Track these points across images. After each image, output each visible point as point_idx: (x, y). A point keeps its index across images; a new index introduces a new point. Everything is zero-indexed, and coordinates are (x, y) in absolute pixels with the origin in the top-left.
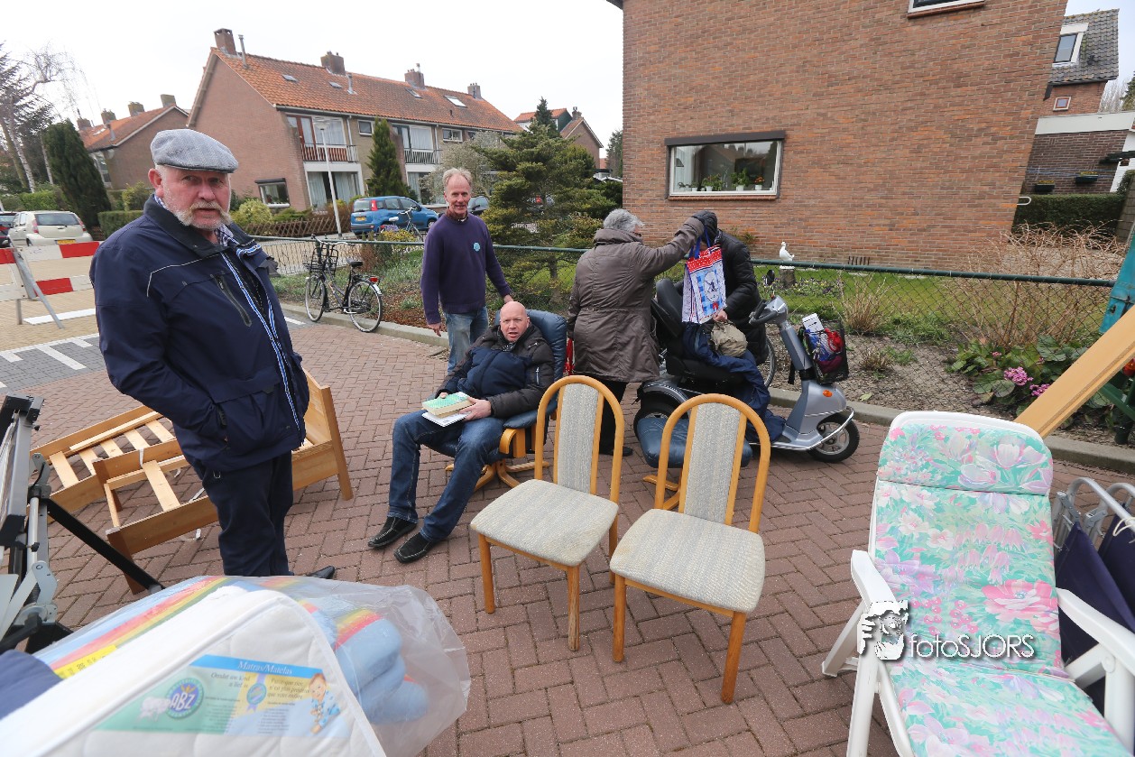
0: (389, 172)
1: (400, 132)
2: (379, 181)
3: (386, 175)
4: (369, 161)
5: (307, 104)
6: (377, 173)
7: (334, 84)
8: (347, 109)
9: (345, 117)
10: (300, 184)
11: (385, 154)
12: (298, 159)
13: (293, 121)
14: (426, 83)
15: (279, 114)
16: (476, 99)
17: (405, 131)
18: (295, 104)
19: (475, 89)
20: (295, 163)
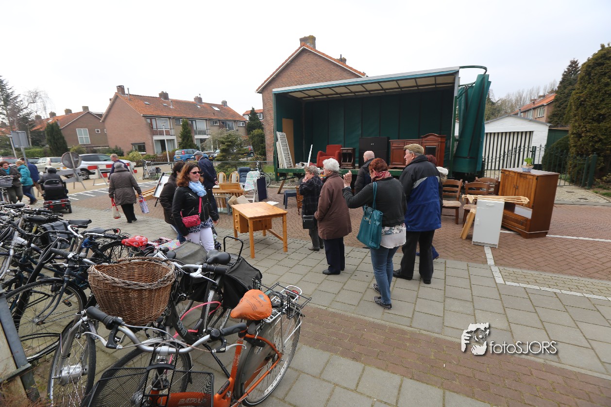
0: (188, 139)
1: (192, 123)
2: (184, 143)
3: (187, 141)
4: (180, 135)
5: (155, 113)
6: (183, 140)
7: (165, 104)
8: (170, 115)
9: (170, 118)
10: (151, 145)
11: (187, 132)
12: (151, 134)
13: (149, 121)
14: (203, 102)
15: (143, 118)
16: (225, 107)
17: (194, 122)
18: (149, 114)
19: (225, 103)
20: (149, 137)
